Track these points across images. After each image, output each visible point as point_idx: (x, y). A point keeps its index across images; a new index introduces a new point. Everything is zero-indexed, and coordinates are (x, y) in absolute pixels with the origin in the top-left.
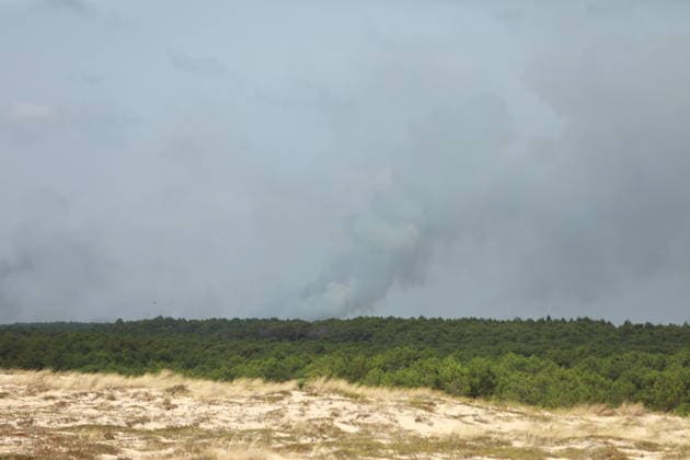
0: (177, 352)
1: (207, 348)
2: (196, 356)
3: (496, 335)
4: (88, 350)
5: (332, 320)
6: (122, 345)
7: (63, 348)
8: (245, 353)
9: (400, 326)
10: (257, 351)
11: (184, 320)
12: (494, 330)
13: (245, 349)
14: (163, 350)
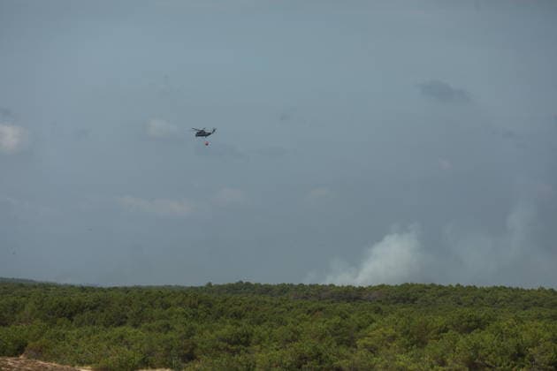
0: (248, 309)
1: (276, 306)
2: (266, 314)
3: (526, 301)
4: (167, 306)
5: (382, 286)
6: (199, 303)
7: (145, 304)
8: (309, 311)
9: (440, 291)
10: (321, 309)
11: (259, 284)
12: (523, 297)
13: (309, 308)
14: (236, 307)
